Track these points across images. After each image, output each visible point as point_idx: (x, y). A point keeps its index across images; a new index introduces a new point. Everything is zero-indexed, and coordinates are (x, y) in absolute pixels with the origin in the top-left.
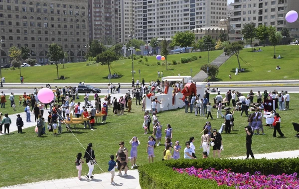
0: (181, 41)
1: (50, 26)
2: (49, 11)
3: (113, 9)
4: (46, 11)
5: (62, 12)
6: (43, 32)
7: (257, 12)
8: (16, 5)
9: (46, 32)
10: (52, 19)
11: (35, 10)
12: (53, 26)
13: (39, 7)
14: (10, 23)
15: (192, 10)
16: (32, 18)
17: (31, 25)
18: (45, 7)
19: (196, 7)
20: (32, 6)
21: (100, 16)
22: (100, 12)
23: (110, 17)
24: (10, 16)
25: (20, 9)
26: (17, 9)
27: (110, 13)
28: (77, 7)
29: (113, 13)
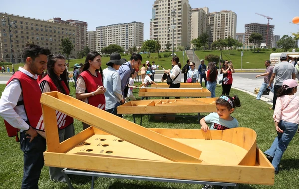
0: (148, 46)
1: (54, 41)
2: (53, 31)
3: (85, 38)
4: (51, 31)
5: (61, 32)
6: (49, 44)
7: (167, 39)
8: (32, 26)
9: (51, 44)
10: (55, 36)
11: (44, 30)
12: (55, 40)
13: (47, 28)
14: (28, 37)
15: (126, 39)
16: (42, 35)
17: (42, 39)
18: (51, 29)
19: (129, 38)
20: (42, 28)
21: (79, 41)
22: (78, 39)
23: (84, 42)
24: (28, 33)
25: (35, 29)
26: (32, 29)
27: (84, 40)
28: (70, 30)
29: (85, 40)
